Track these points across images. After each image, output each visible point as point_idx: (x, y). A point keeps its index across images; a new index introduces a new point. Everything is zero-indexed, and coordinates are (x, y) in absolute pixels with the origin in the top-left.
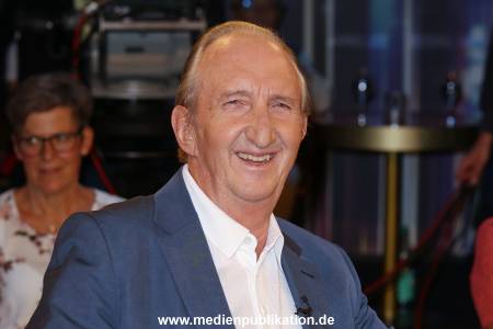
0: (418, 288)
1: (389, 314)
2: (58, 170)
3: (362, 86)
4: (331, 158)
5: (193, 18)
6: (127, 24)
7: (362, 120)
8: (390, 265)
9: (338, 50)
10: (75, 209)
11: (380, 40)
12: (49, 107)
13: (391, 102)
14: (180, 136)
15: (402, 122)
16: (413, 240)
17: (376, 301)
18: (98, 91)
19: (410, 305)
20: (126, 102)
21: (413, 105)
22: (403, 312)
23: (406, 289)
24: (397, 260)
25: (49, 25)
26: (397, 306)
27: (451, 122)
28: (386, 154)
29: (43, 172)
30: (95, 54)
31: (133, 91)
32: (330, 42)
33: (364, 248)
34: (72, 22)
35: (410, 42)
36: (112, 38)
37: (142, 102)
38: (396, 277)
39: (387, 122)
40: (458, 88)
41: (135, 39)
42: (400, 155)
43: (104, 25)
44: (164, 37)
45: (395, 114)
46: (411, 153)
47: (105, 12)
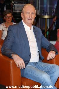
0: (49, 33)
1: (46, 36)
2: (10, 20)
3: (43, 11)
4: (39, 19)
5: (24, 4)
6: (17, 4)
7: (43, 15)
8: (46, 31)
9: (40, 7)
10: (11, 25)
11: (45, 6)
12: (9, 13)
13: (46, 13)
14: (22, 16)
15: (47, 15)
16: (48, 28)
17: (44, 35)
18: (14, 12)
19: (48, 35)
20: (17, 13)
21: (48, 13)
22: (47, 36)
23: (48, 33)
24: (47, 30)
25: (9, 4)
26: (47, 35)
27: (53, 15)
28: (45, 19)
29: (8, 20)
30: (13, 7)
31: (18, 12)
32: (40, 6)
33: (43, 29)
34: (11, 4)
35: (48, 6)
36: (15, 6)
37: (19, 13)
38: (47, 32)
39: (46, 15)
40: (53, 11)
41: (18, 6)
42: (47, 19)
43: (14, 4)
44: (21, 6)
45: (46, 14)
46: (48, 18)
47: (15, 3)
